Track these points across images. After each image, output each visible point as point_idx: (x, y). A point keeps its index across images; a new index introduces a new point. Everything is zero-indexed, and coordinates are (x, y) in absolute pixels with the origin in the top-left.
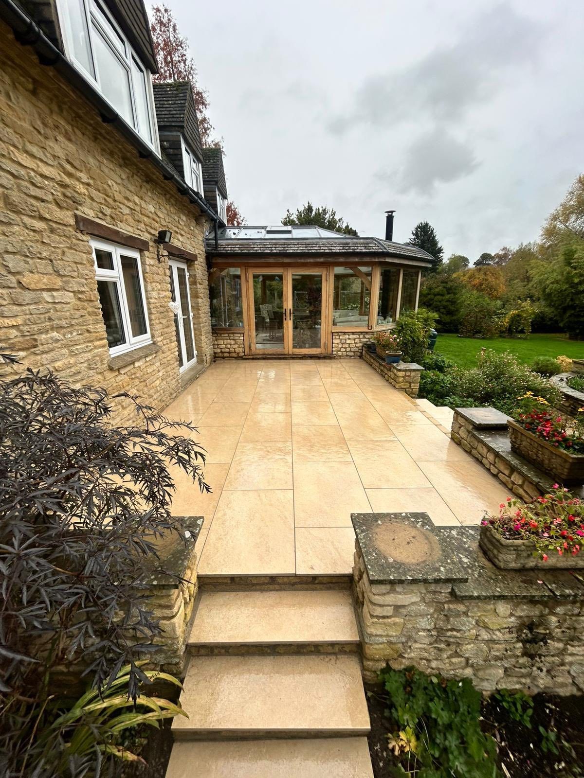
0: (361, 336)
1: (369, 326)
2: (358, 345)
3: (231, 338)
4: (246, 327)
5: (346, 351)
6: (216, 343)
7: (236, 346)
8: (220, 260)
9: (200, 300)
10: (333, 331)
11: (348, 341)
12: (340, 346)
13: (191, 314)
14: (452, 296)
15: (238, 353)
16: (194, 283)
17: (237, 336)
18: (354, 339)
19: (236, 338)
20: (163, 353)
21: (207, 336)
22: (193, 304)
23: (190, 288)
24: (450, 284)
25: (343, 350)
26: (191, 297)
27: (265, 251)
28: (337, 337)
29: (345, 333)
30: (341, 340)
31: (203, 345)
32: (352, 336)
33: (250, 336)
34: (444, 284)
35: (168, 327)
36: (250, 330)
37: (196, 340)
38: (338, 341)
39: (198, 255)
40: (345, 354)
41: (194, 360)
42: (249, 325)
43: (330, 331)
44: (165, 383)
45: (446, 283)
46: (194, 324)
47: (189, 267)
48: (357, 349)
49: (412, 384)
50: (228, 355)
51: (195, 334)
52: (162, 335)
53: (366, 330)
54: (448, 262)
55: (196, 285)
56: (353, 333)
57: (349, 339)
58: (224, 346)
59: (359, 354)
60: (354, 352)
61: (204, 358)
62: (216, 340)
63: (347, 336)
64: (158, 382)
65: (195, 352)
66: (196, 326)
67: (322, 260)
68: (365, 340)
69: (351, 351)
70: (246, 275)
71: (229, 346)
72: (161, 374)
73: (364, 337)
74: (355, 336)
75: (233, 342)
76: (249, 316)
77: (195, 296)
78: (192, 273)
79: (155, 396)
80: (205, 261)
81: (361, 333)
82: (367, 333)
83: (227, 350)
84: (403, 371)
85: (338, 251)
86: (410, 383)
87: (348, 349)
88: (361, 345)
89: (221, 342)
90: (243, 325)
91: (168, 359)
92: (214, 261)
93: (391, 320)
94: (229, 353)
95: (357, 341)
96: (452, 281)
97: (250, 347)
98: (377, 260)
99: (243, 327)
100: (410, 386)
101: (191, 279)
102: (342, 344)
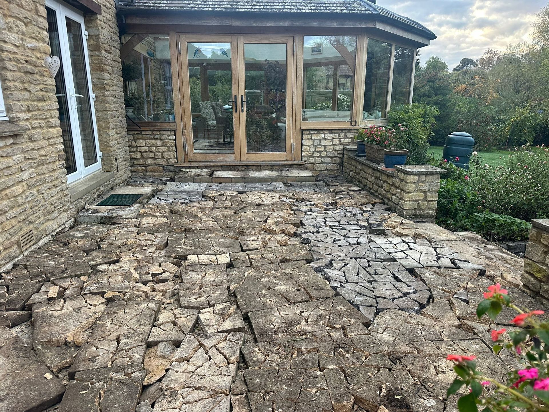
0: (342, 135)
1: (353, 121)
2: (337, 148)
3: (157, 136)
4: (179, 121)
5: (320, 156)
6: (134, 144)
7: (164, 149)
8: (137, 21)
9: (106, 75)
10: (303, 128)
11: (324, 143)
12: (313, 149)
13: (92, 95)
14: (441, 97)
15: (167, 160)
16: (95, 48)
17: (165, 134)
18: (332, 140)
19: (164, 137)
20: (31, 140)
21: (118, 130)
22: (96, 81)
23: (91, 56)
24: (438, 84)
25: (316, 154)
26: (92, 69)
27: (205, 9)
28: (309, 137)
29: (319, 131)
30: (314, 140)
31: (111, 143)
32: (328, 136)
33: (184, 135)
34: (431, 84)
35: (41, 99)
36: (184, 126)
37: (100, 135)
38: (310, 142)
39: (103, 8)
40: (319, 160)
41: (97, 166)
42: (183, 118)
43: (298, 128)
44: (34, 191)
45: (433, 82)
46: (97, 111)
47: (87, 23)
48: (334, 153)
49: (429, 194)
50: (152, 161)
51: (99, 126)
52: (29, 111)
53: (349, 126)
54: (426, 65)
55: (100, 51)
56: (330, 131)
57: (325, 139)
58: (146, 148)
59: (338, 160)
60: (332, 158)
61: (114, 163)
62: (134, 140)
63: (323, 136)
64: (18, 189)
65: (99, 154)
66: (100, 114)
67: (286, 24)
68: (347, 140)
69: (327, 156)
70: (178, 46)
71: (153, 149)
72: (25, 175)
73: (346, 137)
74: (332, 136)
75: (159, 143)
76: (183, 105)
77: (98, 68)
78: (94, 32)
79: (12, 213)
80: (114, 20)
81: (342, 130)
82: (349, 130)
83: (151, 155)
84: (415, 174)
85: (309, 11)
86: (425, 192)
87: (324, 154)
88: (341, 147)
89: (142, 142)
90: (174, 118)
91: (42, 152)
92: (129, 22)
93: (380, 114)
94: (154, 158)
95: (336, 142)
96: (440, 80)
97: (185, 151)
98: (363, 26)
99: (175, 122)
100: (426, 197)
101: (92, 42)
102: (316, 146)
